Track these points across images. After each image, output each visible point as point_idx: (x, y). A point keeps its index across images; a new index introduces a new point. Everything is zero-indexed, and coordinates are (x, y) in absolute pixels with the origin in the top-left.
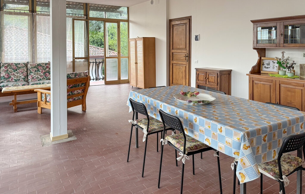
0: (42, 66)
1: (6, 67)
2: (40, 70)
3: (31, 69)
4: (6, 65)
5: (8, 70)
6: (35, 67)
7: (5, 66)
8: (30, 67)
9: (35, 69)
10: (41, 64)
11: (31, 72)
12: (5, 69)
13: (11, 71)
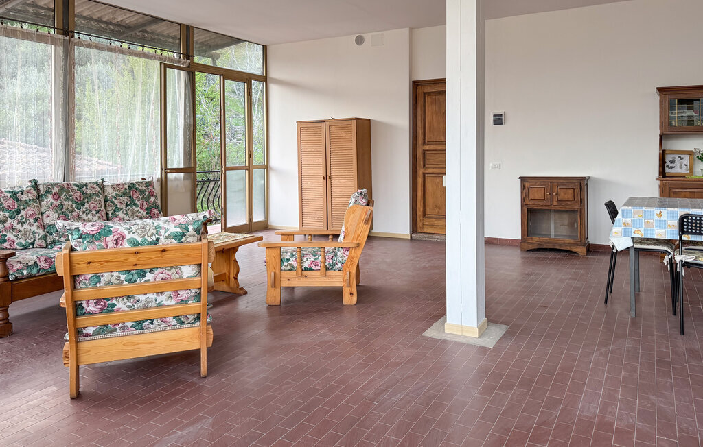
0: (140, 191)
1: (57, 196)
2: (136, 202)
3: (116, 199)
4: (56, 190)
5: (62, 205)
6: (124, 194)
7: (53, 191)
8: (114, 194)
9: (125, 199)
10: (137, 186)
11: (117, 209)
12: (55, 202)
13: (70, 209)
